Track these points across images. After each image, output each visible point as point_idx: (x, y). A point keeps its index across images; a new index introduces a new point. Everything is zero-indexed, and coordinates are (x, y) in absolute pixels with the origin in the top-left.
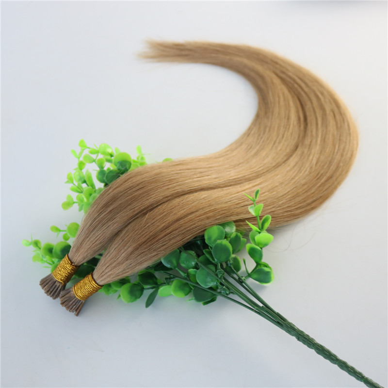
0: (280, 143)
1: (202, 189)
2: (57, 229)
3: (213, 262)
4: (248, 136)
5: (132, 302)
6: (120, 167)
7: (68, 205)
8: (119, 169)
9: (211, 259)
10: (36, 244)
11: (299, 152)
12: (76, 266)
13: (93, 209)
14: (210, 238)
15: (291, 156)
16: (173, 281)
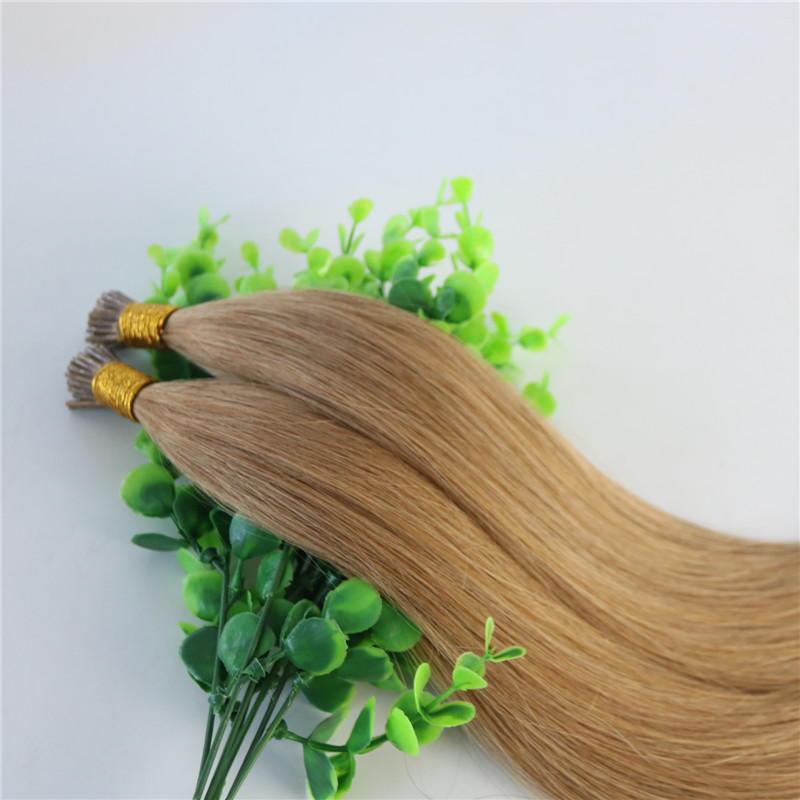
0: (752, 641)
1: (475, 517)
2: (252, 258)
3: (282, 639)
4: (736, 553)
5: (130, 504)
6: (439, 301)
7: (291, 240)
8: (435, 300)
9: (284, 629)
10: (207, 237)
11: (746, 702)
12: (162, 340)
13: (293, 298)
14: (340, 598)
15: (726, 688)
16: (213, 568)
